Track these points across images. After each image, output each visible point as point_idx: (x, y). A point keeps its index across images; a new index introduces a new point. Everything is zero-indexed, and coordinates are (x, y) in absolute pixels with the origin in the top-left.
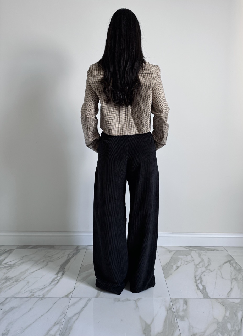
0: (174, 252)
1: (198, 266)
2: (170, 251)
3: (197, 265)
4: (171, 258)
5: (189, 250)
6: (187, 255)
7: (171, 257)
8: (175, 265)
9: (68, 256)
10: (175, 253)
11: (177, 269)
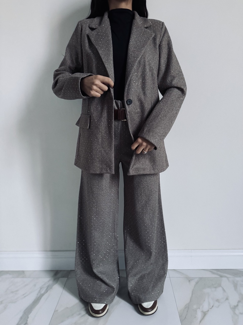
0: (196, 280)
1: (237, 312)
2: (190, 280)
3: (235, 307)
4: (192, 294)
5: (219, 276)
6: (216, 288)
7: (193, 292)
8: (199, 308)
9: (39, 291)
10: (197, 283)
11: (203, 318)
